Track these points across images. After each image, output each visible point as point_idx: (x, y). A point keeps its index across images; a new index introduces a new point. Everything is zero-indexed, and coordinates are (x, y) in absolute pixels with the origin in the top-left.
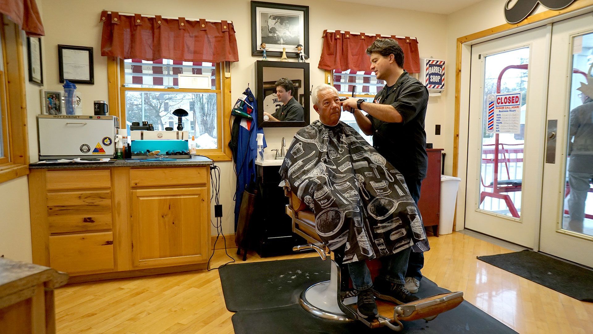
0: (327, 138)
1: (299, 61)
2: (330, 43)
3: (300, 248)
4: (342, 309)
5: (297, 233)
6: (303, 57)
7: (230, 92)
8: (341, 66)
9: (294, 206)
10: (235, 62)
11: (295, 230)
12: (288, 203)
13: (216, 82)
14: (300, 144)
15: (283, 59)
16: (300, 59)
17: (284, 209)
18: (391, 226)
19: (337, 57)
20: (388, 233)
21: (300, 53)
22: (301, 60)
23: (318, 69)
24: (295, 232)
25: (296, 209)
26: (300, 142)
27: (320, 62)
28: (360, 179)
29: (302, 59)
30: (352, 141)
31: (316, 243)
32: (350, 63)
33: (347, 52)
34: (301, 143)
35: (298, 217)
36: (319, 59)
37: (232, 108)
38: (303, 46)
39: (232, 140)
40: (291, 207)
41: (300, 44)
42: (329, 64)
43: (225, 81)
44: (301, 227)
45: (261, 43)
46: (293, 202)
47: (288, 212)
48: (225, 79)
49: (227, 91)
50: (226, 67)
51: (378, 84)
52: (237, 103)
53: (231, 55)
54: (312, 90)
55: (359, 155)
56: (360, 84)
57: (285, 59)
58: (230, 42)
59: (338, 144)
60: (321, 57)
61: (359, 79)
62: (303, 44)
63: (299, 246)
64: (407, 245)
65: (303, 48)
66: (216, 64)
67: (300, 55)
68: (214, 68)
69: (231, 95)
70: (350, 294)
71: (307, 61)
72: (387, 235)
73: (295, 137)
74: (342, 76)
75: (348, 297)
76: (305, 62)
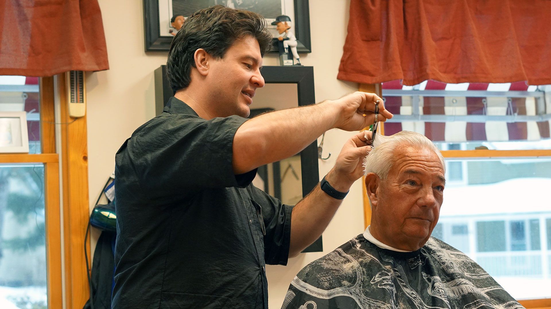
0: (388, 287)
1: (282, 62)
2: (371, 10)
6: (294, 51)
7: (85, 158)
8: (404, 70)
10: (98, 73)
13: (44, 131)
14: (310, 307)
16: (285, 56)
19: (391, 46)
21: (284, 40)
22: (288, 58)
23: (338, 84)
26: (310, 303)
27: (342, 61)
29: (291, 56)
30: (466, 292)
32: (429, 62)
33: (420, 30)
36: (339, 54)
37: (92, 205)
38: (292, 17)
39: (91, 302)
41: (283, 14)
42: (368, 66)
43: (70, 127)
45: (171, 16)
48: (70, 121)
49: (74, 156)
50: (72, 88)
51: (509, 117)
52: (105, 190)
53: (86, 54)
54: (322, 144)
56: (455, 118)
58: (83, 16)
59: (421, 304)
60: (346, 49)
61: (455, 102)
62: (292, 15)
65: (291, 24)
66: (41, 79)
67: (286, 44)
68: (35, 89)
69: (87, 168)
71: (305, 62)
73: (291, 287)
74: (405, 98)
76: (300, 64)
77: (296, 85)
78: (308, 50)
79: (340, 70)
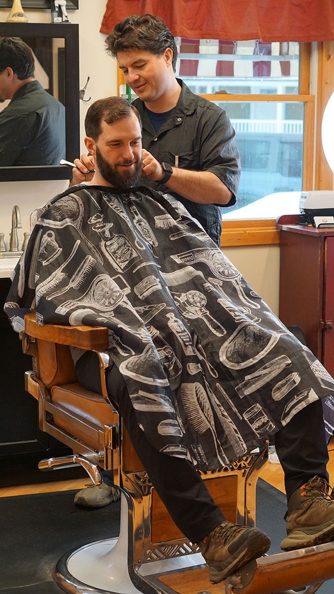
1: (53, 19)
3: (52, 463)
4: (137, 584)
5: (49, 432)
6: (64, 9)
9: (43, 376)
11: (46, 427)
12: (30, 368)
14: (50, 235)
15: (14, 15)
16: (55, 14)
17: (23, 380)
18: (270, 372)
20: (268, 388)
22: (58, 16)
24: (44, 431)
25: (47, 381)
26: (49, 232)
27: (105, 17)
28: (199, 299)
29: (60, 14)
30: (172, 226)
31: (87, 451)
32: (178, 22)
34: (52, 232)
35: (51, 398)
40: (38, 378)
44: (58, 421)
46: (41, 367)
47: (29, 387)
55: (186, 257)
57: (20, 15)
60: (108, 6)
63: (51, 459)
64: (303, 402)
67: (57, 3)
70: (153, 555)
71: (72, 18)
72: (264, 393)
75: (149, 561)
76: (68, 21)
77: (64, 39)
78: (76, 8)
79: (103, 24)
